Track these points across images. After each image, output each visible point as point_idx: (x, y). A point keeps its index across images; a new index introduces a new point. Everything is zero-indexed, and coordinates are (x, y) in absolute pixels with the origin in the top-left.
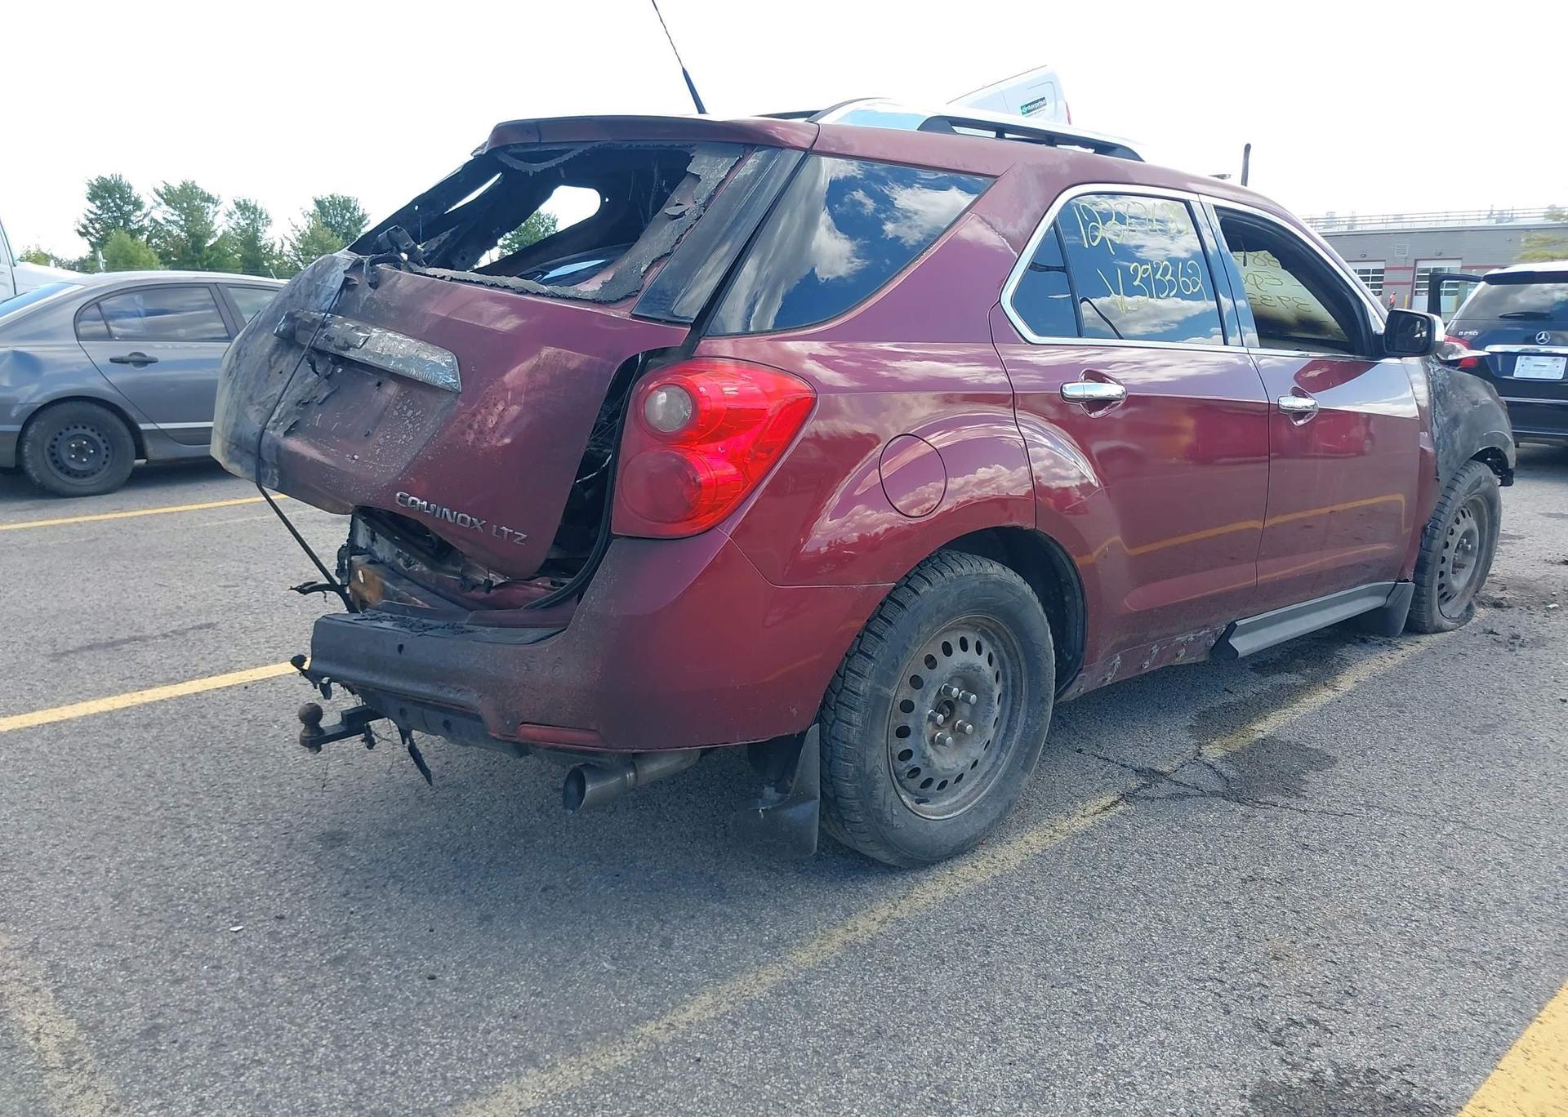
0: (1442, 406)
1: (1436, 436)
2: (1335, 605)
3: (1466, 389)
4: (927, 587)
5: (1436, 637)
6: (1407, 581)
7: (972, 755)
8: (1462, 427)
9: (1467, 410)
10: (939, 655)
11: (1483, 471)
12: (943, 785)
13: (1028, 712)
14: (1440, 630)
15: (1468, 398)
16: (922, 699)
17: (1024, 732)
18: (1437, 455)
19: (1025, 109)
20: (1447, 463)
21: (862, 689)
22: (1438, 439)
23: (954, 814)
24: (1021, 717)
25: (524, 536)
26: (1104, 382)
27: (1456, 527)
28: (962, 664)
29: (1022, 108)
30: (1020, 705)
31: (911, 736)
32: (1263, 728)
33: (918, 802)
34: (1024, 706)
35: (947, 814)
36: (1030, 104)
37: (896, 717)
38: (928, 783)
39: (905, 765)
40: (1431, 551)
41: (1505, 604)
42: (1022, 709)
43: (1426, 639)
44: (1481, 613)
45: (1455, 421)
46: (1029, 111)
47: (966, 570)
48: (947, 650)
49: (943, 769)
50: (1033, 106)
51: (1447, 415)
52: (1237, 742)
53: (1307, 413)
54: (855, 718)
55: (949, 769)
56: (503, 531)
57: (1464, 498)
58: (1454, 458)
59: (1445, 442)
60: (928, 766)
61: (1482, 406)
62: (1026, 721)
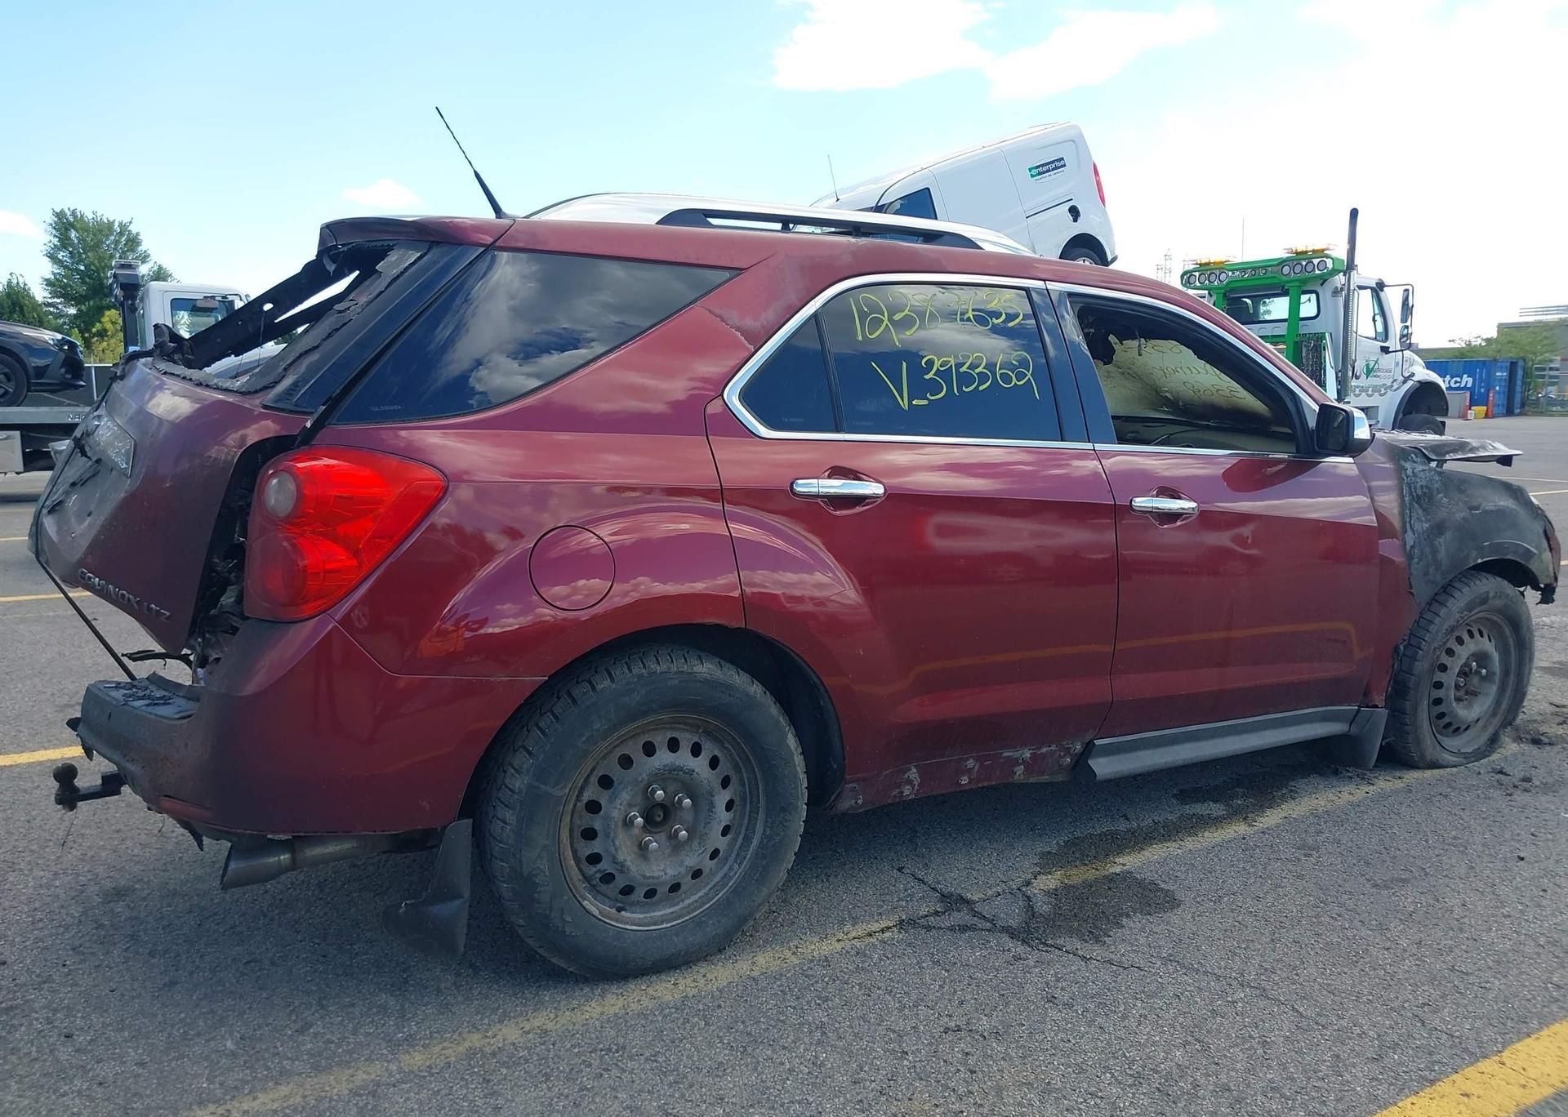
0: (1424, 510)
1: (1410, 543)
2: (1265, 729)
3: (1468, 492)
4: (607, 683)
5: (1428, 773)
6: (1377, 707)
7: (686, 863)
8: (1448, 535)
9: (1459, 516)
10: (638, 755)
11: (1491, 585)
12: (651, 893)
13: (767, 821)
14: (1434, 765)
15: (1466, 502)
16: (611, 800)
17: (761, 842)
18: (1409, 565)
19: (1034, 172)
20: (1426, 574)
21: (517, 785)
22: (1412, 547)
23: (664, 926)
24: (759, 827)
25: (168, 614)
26: (859, 479)
27: (1457, 648)
28: (665, 766)
29: (1030, 170)
30: (758, 813)
31: (597, 839)
32: (1128, 862)
33: (619, 910)
34: (761, 816)
35: (654, 925)
36: (1042, 165)
37: (580, 817)
38: (628, 890)
39: (594, 869)
40: (1412, 674)
41: (1546, 740)
42: (759, 818)
43: (1412, 776)
44: (1510, 747)
45: (1439, 528)
46: (1040, 174)
47: (663, 667)
48: (649, 750)
49: (644, 877)
50: (1045, 168)
51: (1427, 521)
52: (1080, 875)
53: (1182, 514)
54: (509, 815)
55: (653, 878)
56: (152, 608)
57: (1458, 615)
58: (1437, 570)
59: (1422, 551)
60: (622, 872)
61: (1486, 512)
62: (764, 831)
